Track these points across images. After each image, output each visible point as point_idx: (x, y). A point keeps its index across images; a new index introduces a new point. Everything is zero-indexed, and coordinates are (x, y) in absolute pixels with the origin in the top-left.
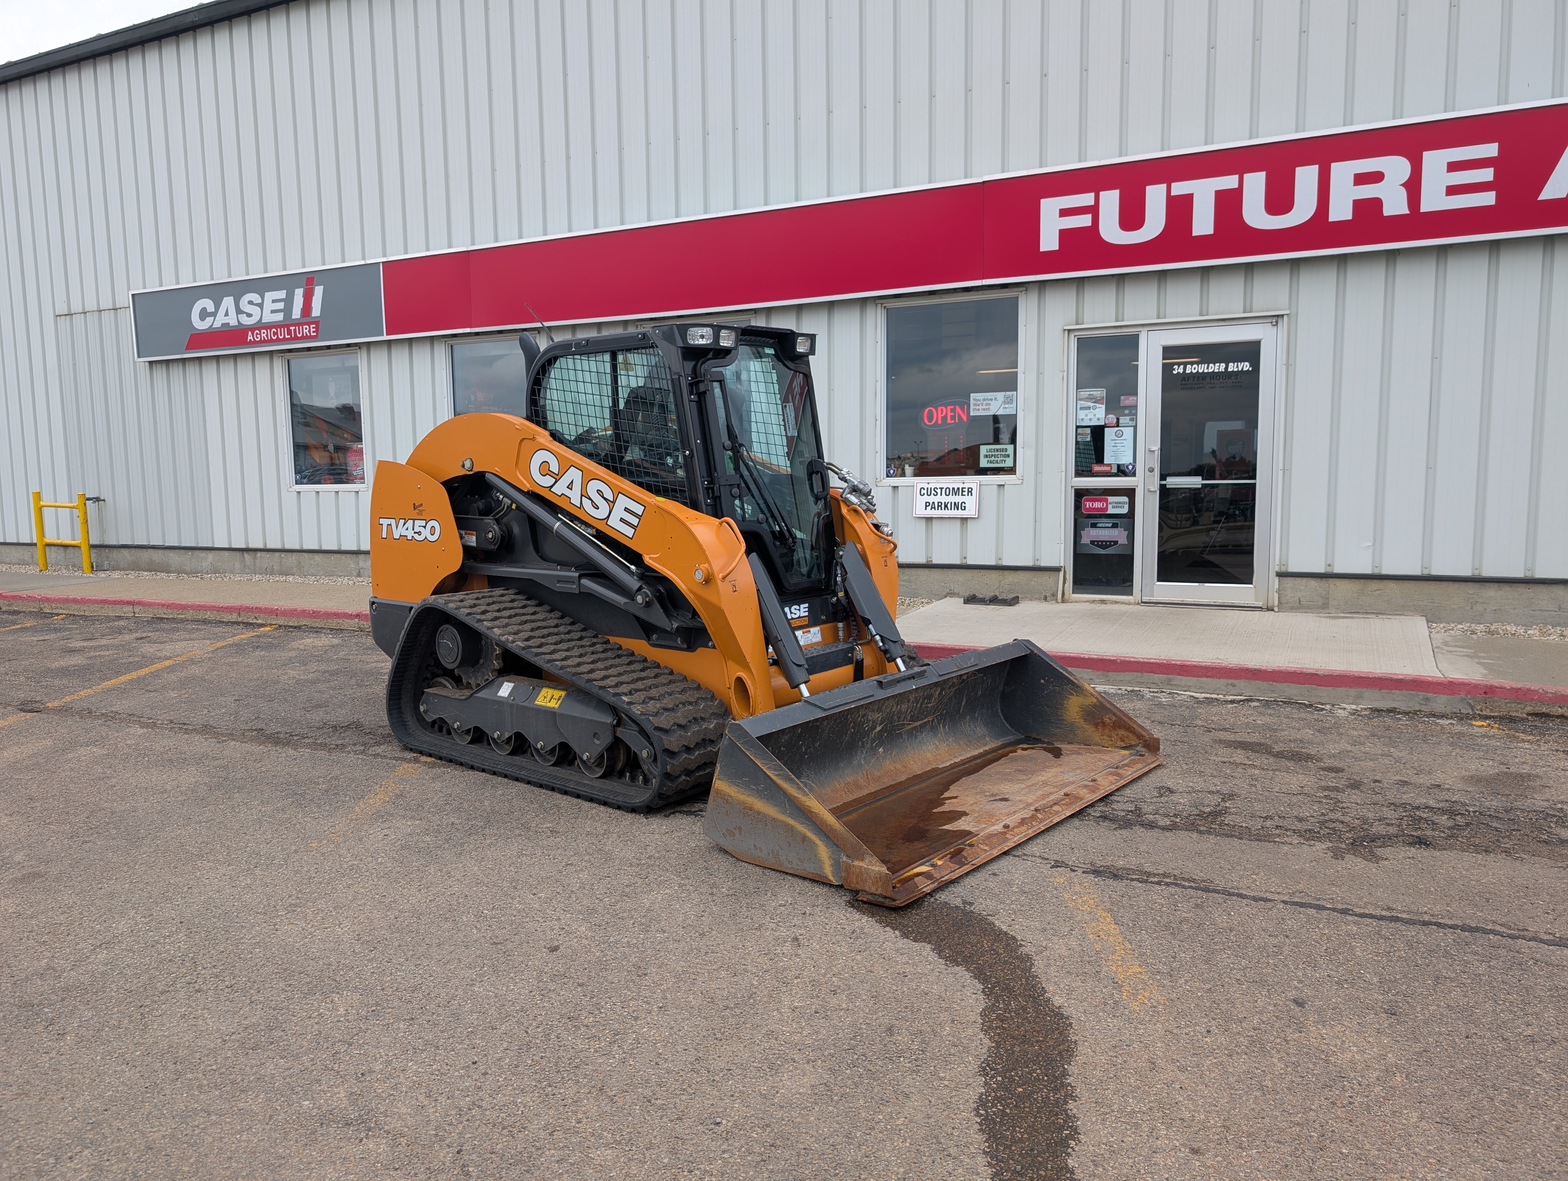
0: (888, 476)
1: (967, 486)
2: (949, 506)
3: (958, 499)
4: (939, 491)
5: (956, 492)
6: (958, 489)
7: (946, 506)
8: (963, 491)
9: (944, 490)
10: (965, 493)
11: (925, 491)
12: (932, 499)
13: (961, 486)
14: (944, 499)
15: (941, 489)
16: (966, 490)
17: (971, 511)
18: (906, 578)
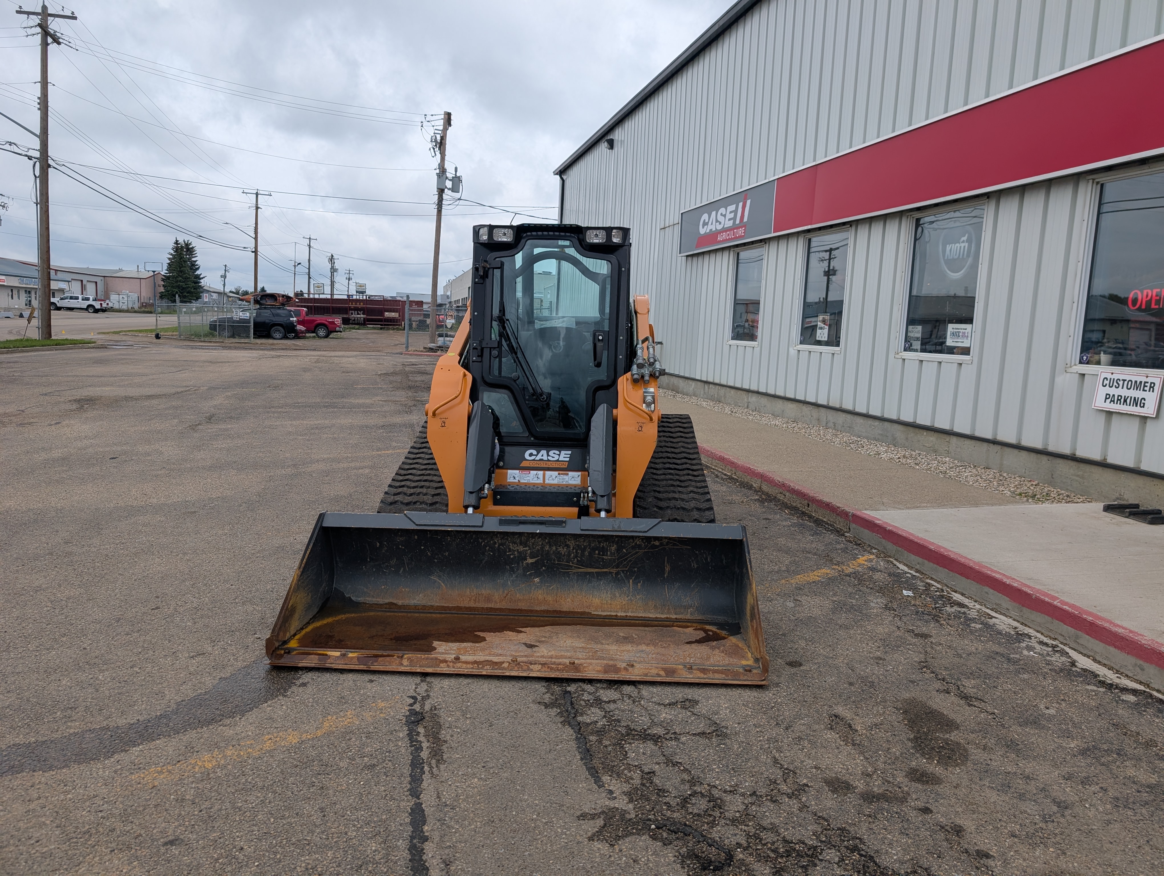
0: (1080, 363)
1: (1150, 380)
2: (1128, 401)
3: (1138, 394)
4: (1121, 383)
5: (1138, 386)
6: (1141, 382)
7: (1125, 401)
8: (1145, 386)
9: (1126, 383)
10: (1147, 389)
11: (1108, 382)
12: (1113, 391)
13: (1144, 379)
14: (1124, 392)
15: (1124, 380)
16: (1148, 385)
17: (1149, 410)
18: (1080, 473)
